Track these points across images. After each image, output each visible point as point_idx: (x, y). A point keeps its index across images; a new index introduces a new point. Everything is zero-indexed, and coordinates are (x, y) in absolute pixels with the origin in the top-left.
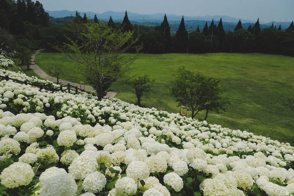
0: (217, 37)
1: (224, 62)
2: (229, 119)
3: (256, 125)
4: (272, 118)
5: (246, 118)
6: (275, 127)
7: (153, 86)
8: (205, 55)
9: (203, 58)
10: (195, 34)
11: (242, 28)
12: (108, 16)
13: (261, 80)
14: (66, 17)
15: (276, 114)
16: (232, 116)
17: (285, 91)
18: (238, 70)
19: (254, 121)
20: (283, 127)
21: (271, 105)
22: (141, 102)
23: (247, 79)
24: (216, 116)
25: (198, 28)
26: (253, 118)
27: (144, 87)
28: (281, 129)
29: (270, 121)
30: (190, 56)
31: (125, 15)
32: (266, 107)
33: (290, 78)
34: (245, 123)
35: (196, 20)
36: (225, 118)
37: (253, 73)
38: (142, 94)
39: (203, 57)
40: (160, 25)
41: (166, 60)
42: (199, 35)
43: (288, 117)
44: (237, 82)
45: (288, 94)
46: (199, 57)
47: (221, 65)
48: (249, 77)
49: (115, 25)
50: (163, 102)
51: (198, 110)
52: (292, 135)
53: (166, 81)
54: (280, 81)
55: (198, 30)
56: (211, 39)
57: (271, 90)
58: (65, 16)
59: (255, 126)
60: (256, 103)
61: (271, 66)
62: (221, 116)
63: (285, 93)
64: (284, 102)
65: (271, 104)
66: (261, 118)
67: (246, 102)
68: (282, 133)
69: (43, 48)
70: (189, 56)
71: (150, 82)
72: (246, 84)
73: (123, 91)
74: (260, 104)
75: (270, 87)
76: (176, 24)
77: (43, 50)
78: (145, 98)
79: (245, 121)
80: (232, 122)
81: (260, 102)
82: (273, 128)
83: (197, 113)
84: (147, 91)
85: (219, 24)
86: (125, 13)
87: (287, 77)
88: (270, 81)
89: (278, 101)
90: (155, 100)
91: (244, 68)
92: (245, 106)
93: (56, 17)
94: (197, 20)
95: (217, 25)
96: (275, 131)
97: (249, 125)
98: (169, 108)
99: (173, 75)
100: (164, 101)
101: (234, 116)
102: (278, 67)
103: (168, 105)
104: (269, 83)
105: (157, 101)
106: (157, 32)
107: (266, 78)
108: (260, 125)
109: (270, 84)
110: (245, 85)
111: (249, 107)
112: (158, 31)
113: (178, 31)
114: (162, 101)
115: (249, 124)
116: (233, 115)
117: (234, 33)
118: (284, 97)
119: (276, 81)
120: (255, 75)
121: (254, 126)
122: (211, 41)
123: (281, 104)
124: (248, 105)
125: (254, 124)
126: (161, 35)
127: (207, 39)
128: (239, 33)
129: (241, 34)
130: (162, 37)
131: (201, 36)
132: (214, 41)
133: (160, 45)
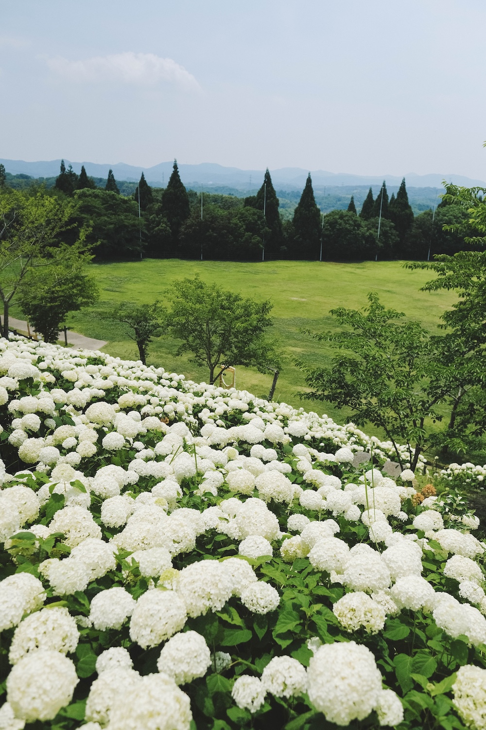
0: (392, 224)
8: (360, 266)
9: (351, 273)
10: (337, 217)
30: (322, 268)
31: (173, 170)
39: (352, 270)
40: (256, 195)
41: (259, 276)
42: (346, 218)
46: (344, 269)
49: (154, 194)
55: (352, 206)
56: (377, 228)
70: (319, 268)
73: (125, 338)
76: (329, 195)
85: (399, 194)
86: (173, 166)
93: (36, 176)
106: (248, 211)
112: (248, 207)
113: (297, 208)
117: (435, 215)
122: (377, 232)
126: (256, 217)
127: (369, 229)
128: (447, 215)
129: (452, 217)
130: (259, 222)
131: (351, 222)
132: (384, 234)
133: (253, 240)
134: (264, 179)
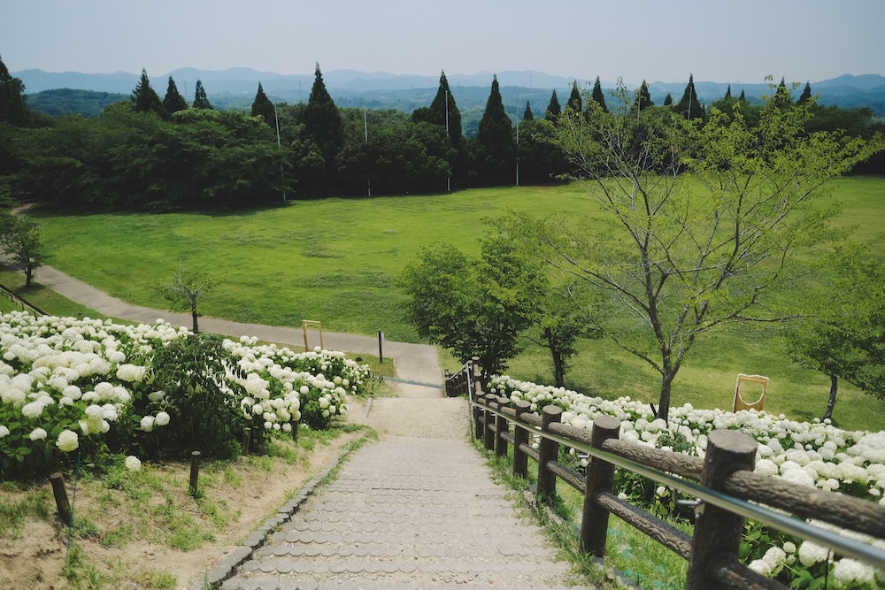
12: (185, 83)
14: (45, 92)
22: (568, 376)
25: (528, 108)
31: (316, 77)
58: (42, 90)
69: (27, 203)
77: (28, 206)
86: (314, 72)
106: (423, 128)
112: (422, 123)
113: (483, 121)
126: (437, 135)
130: (442, 142)
133: (439, 166)
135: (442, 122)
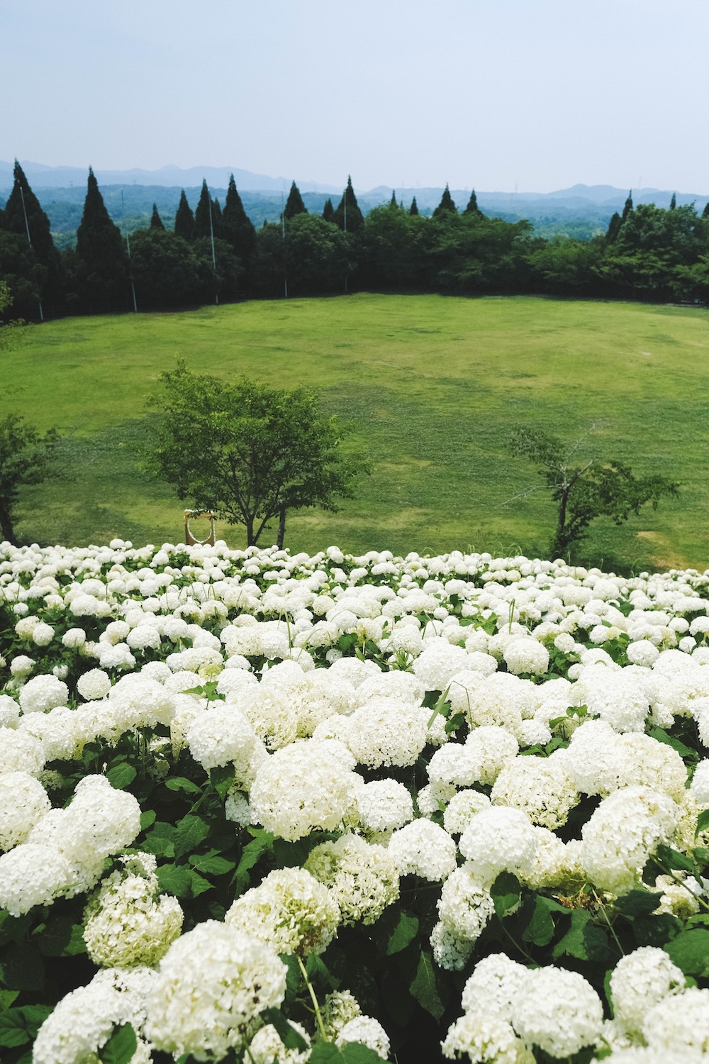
0: (231, 246)
1: (274, 334)
2: (352, 523)
3: (435, 527)
4: (471, 495)
5: (401, 511)
6: (485, 520)
7: (53, 458)
8: (202, 315)
9: (201, 326)
10: (150, 239)
11: (306, 211)
13: (404, 380)
15: (476, 482)
16: (359, 512)
17: (478, 404)
18: (328, 356)
19: (426, 514)
20: (506, 515)
21: (457, 455)
22: (19, 527)
23: (364, 382)
24: (310, 523)
25: (156, 213)
26: (420, 506)
27: (17, 465)
28: (503, 522)
29: (468, 505)
30: (151, 323)
32: (445, 464)
33: (478, 364)
34: (401, 526)
35: (131, 183)
36: (340, 522)
37: (376, 360)
38: (17, 494)
39: (198, 321)
41: (63, 348)
42: (164, 241)
43: (509, 481)
44: (336, 396)
45: (488, 413)
46: (181, 322)
47: (268, 345)
48: (365, 373)
50: (105, 510)
51: (264, 516)
52: (534, 534)
53: (91, 427)
54: (457, 376)
55: (156, 220)
56: (211, 254)
57: (440, 407)
59: (432, 529)
60: (413, 457)
61: (416, 330)
62: (326, 521)
63: (478, 410)
64: (486, 439)
65: (455, 451)
66: (443, 499)
67: (384, 457)
68: (509, 533)
70: (145, 324)
71: (39, 440)
72: (367, 401)
74: (427, 458)
75: (437, 400)
78: (28, 509)
79: (401, 520)
80: (366, 531)
81: (424, 450)
82: (483, 524)
83: (263, 526)
84: (35, 479)
85: (228, 200)
87: (471, 362)
88: (430, 379)
89: (470, 440)
90: (70, 510)
91: (344, 346)
92: (385, 471)
94: (135, 186)
95: (222, 201)
96: (489, 534)
97: (417, 531)
98: (136, 527)
99: (152, 402)
100: (107, 506)
101: (365, 512)
102: (437, 332)
103: (129, 517)
104: (429, 386)
105: (78, 510)
107: (416, 373)
108: (444, 522)
109: (434, 389)
110: (363, 403)
111: (399, 473)
114: (101, 506)
115: (416, 527)
116: (361, 508)
117: (283, 229)
118: (481, 425)
119: (445, 379)
120: (384, 366)
121: (429, 530)
122: (211, 259)
123: (481, 447)
124: (394, 467)
125: (428, 524)
126: (15, 246)
127: (199, 256)
128: (301, 228)
129: (308, 231)
130: (23, 255)
131: (173, 246)
132: (221, 261)
133: (20, 287)
134: (13, 179)
135: (21, 229)
